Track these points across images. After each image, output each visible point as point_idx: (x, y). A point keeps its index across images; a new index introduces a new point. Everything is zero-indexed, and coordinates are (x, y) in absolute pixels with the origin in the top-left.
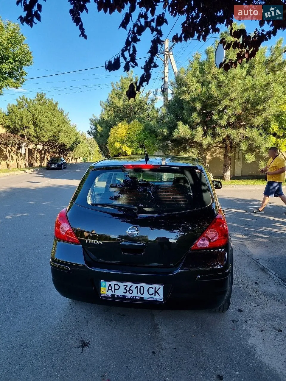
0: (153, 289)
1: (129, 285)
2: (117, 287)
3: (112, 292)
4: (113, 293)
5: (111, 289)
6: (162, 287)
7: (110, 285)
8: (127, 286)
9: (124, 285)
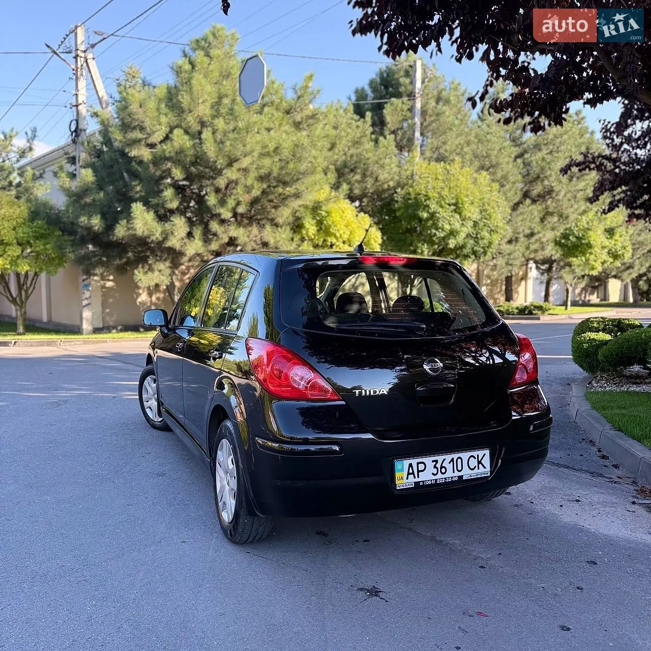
0: (475, 458)
1: (440, 458)
2: (421, 467)
3: (415, 478)
4: (417, 480)
5: (413, 473)
6: (487, 452)
7: (411, 465)
8: (436, 461)
9: (433, 461)
